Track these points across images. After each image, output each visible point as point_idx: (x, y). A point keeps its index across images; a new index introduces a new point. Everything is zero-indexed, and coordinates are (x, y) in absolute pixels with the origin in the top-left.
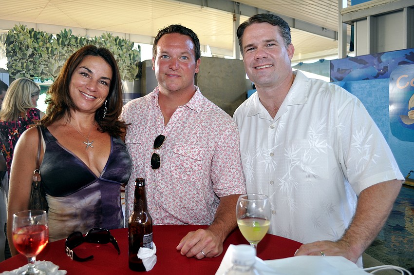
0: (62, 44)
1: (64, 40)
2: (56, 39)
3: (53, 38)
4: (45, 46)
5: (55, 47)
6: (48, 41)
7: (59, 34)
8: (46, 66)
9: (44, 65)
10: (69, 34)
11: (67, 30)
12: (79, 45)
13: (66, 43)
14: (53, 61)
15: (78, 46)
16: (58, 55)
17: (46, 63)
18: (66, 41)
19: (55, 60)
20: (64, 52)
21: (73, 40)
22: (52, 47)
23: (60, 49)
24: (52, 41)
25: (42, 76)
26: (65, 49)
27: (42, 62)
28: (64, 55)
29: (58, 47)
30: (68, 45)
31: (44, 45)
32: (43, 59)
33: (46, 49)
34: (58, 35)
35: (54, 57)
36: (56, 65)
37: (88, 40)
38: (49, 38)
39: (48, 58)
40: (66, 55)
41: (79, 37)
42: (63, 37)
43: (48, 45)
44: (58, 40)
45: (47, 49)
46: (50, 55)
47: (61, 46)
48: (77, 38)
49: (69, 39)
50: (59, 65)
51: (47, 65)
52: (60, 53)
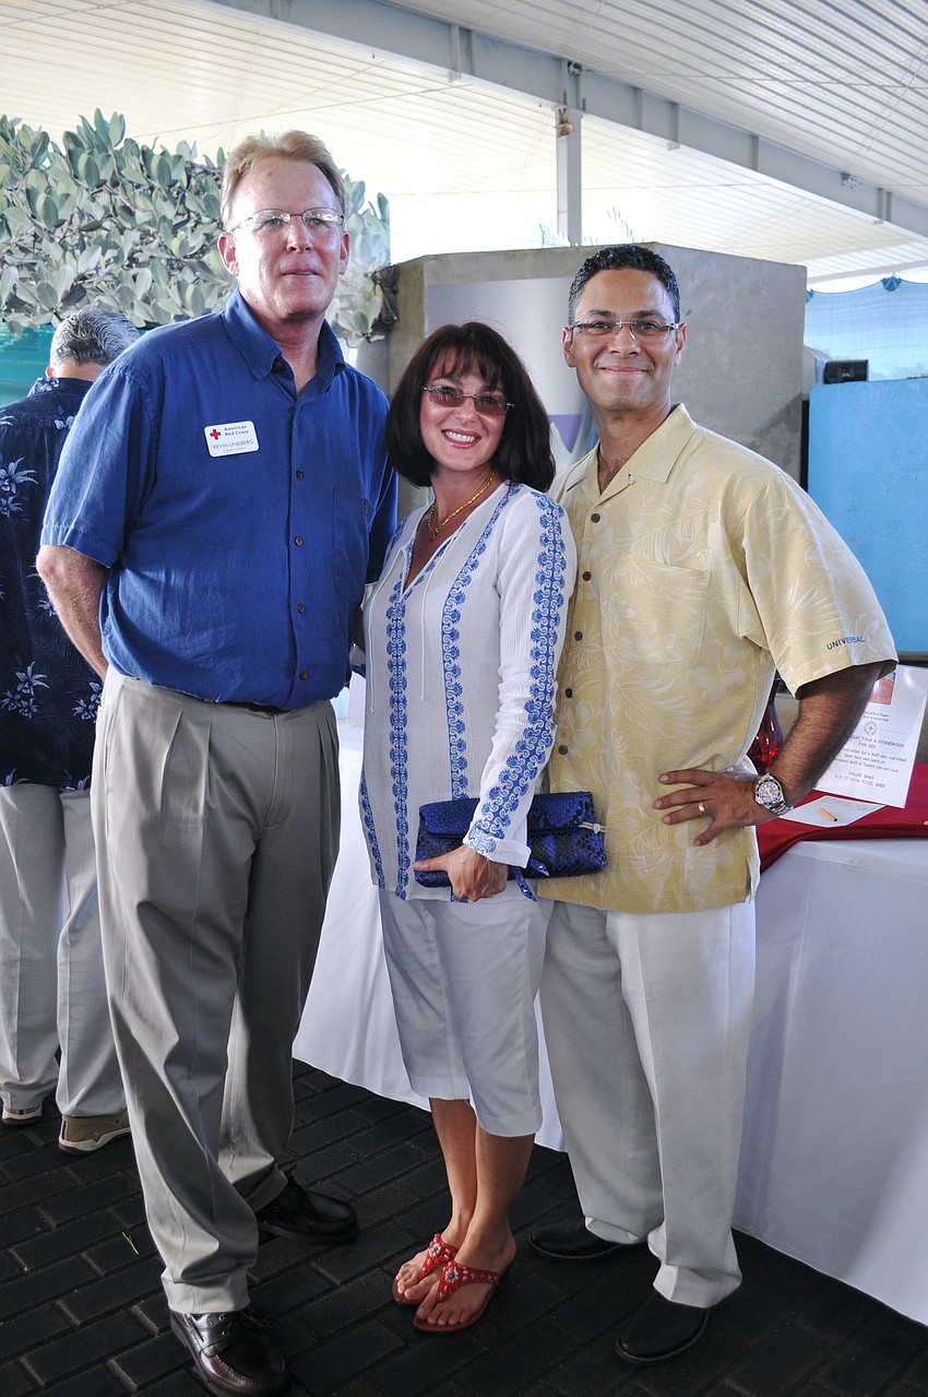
0: (88, 178)
1: (98, 158)
2: (64, 153)
3: (50, 148)
4: (22, 185)
5: (60, 190)
6: (30, 160)
7: (75, 131)
8: (26, 273)
9: (20, 266)
10: (114, 135)
11: (107, 117)
12: (156, 184)
13: (105, 175)
14: (55, 252)
15: (152, 188)
16: (75, 228)
17: (29, 259)
18: (104, 163)
19: (63, 246)
20: (99, 215)
21: (134, 163)
22: (49, 190)
23: (81, 199)
24: (47, 163)
25: (14, 316)
26: (103, 198)
27: (9, 252)
28: (96, 226)
29: (73, 190)
30: (115, 184)
31: (14, 179)
32: (14, 239)
33: (23, 196)
34: (69, 136)
35: (59, 233)
36: (68, 267)
37: (193, 166)
38: (34, 146)
39: (35, 236)
40: (107, 224)
41: (157, 151)
42: (91, 147)
43: (33, 179)
44: (72, 157)
45: (30, 195)
46: (43, 225)
47: (84, 184)
48: (146, 154)
49: (118, 155)
50: (82, 270)
51: (30, 267)
52: (82, 214)
